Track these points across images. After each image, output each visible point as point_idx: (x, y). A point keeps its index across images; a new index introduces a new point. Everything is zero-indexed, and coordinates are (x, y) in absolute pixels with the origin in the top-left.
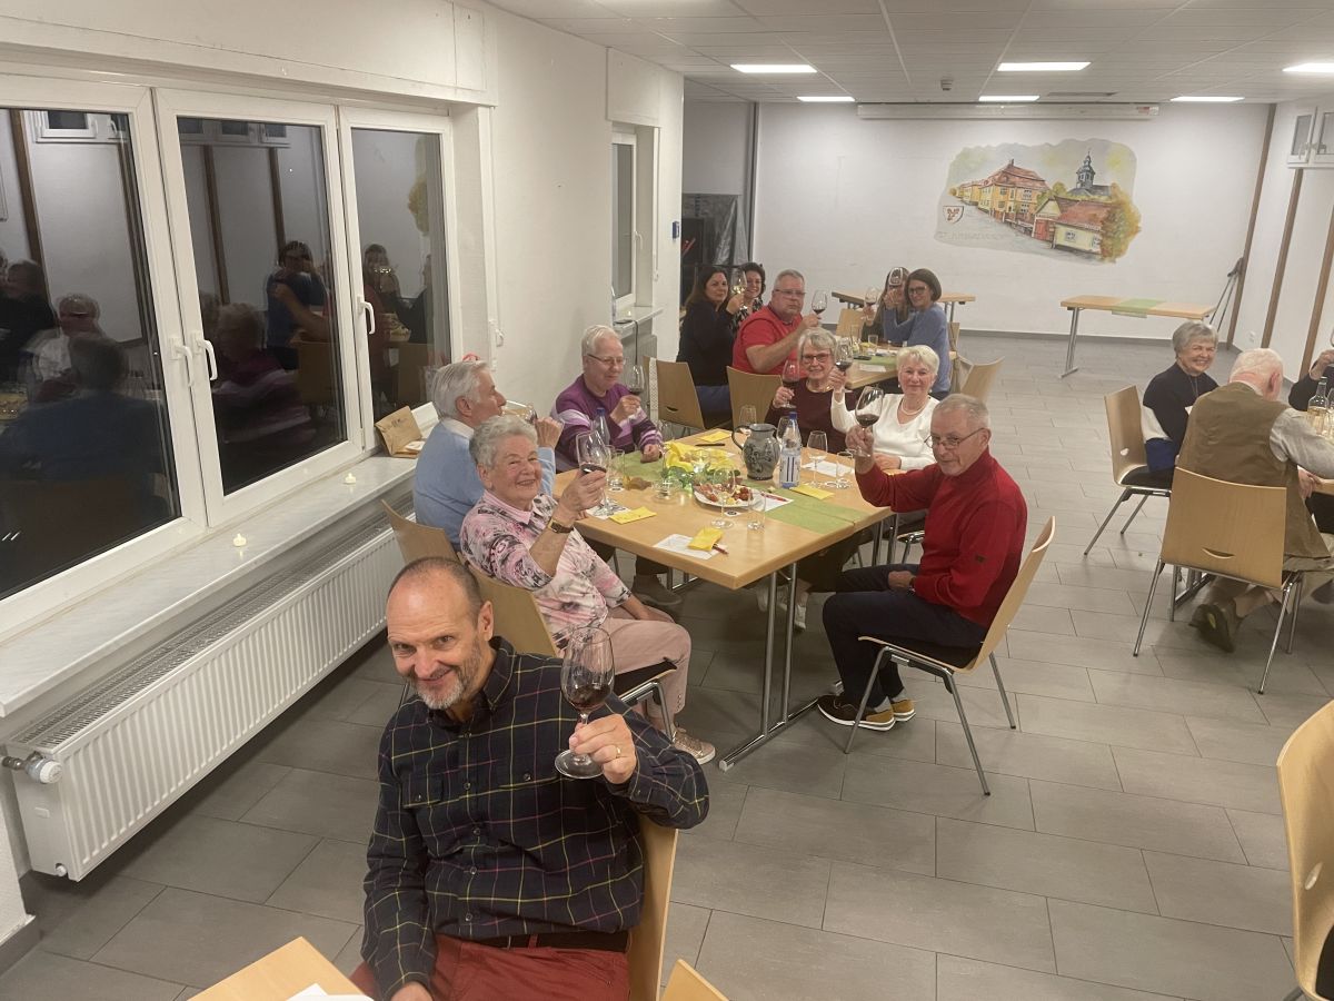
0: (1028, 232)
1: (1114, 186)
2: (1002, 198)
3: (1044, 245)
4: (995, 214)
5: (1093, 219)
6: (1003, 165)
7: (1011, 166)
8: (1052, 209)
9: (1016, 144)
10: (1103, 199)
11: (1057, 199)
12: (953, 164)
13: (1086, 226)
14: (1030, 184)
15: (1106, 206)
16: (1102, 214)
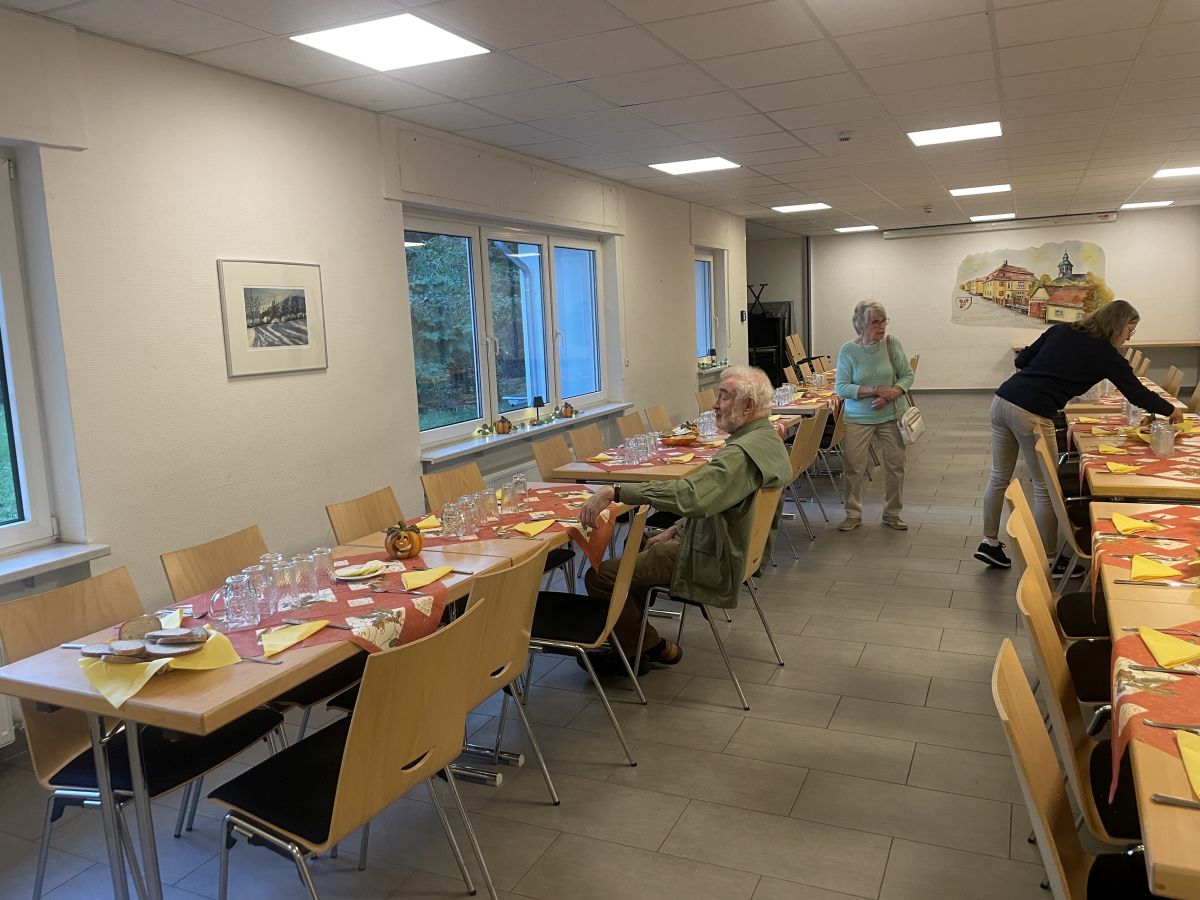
0: (1025, 312)
1: (1089, 274)
2: (1001, 289)
3: (1039, 321)
4: (997, 301)
5: (1076, 299)
6: (1000, 265)
7: (1005, 265)
8: (1042, 294)
9: (1007, 250)
10: (1082, 284)
11: (1044, 286)
12: (960, 268)
13: (1071, 305)
14: (1023, 277)
15: (1084, 289)
16: (1083, 295)
